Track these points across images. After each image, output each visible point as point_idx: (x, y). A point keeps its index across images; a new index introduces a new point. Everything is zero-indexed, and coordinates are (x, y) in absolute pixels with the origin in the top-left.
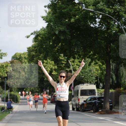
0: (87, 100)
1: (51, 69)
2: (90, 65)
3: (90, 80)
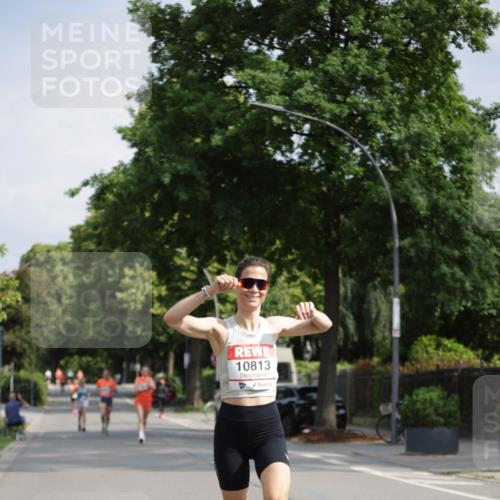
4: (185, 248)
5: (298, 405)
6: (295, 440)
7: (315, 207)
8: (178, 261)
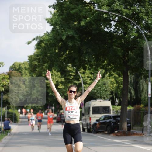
1: (57, 82)
2: (103, 77)
3: (104, 95)
4: (71, 64)
5: (113, 122)
6: (112, 135)
7: (120, 49)
8: (69, 69)
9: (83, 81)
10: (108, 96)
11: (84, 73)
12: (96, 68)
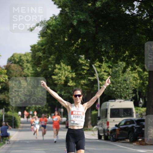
0: (121, 124)
1: (66, 78)
2: (124, 71)
3: (125, 94)
4: (84, 55)
5: (136, 128)
9: (99, 77)
10: (130, 95)
11: (100, 67)
12: (115, 61)
